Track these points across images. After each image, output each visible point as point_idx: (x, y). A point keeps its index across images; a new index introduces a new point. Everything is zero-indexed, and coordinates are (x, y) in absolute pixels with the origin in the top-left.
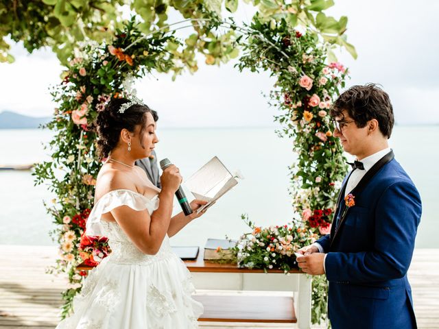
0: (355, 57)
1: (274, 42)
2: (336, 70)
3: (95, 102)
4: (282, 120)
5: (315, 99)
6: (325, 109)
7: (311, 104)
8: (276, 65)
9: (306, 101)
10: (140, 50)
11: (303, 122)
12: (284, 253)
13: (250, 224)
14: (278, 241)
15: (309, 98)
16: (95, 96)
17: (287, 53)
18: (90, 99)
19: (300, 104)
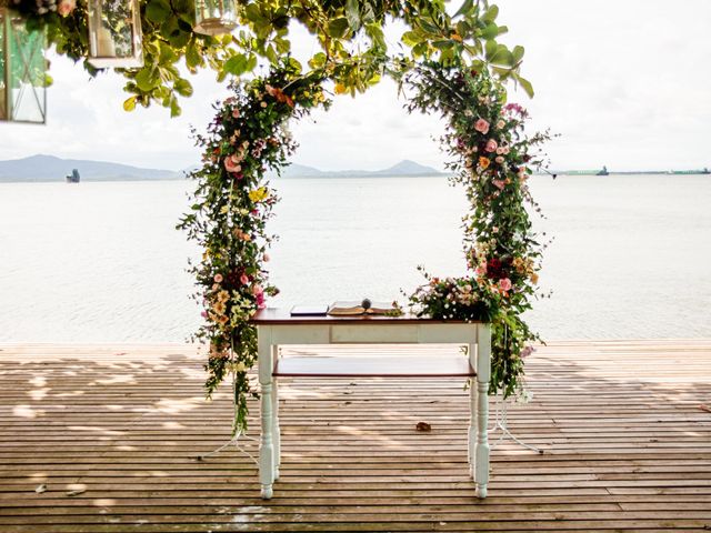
0: (531, 95)
1: (447, 82)
2: (514, 111)
3: (251, 148)
4: (454, 167)
5: (492, 144)
6: (502, 155)
7: (488, 150)
8: (449, 107)
9: (482, 146)
10: (300, 89)
11: (480, 169)
12: (463, 302)
13: (426, 276)
14: (458, 291)
15: (486, 143)
16: (251, 141)
17: (460, 93)
18: (246, 144)
19: (475, 149)
